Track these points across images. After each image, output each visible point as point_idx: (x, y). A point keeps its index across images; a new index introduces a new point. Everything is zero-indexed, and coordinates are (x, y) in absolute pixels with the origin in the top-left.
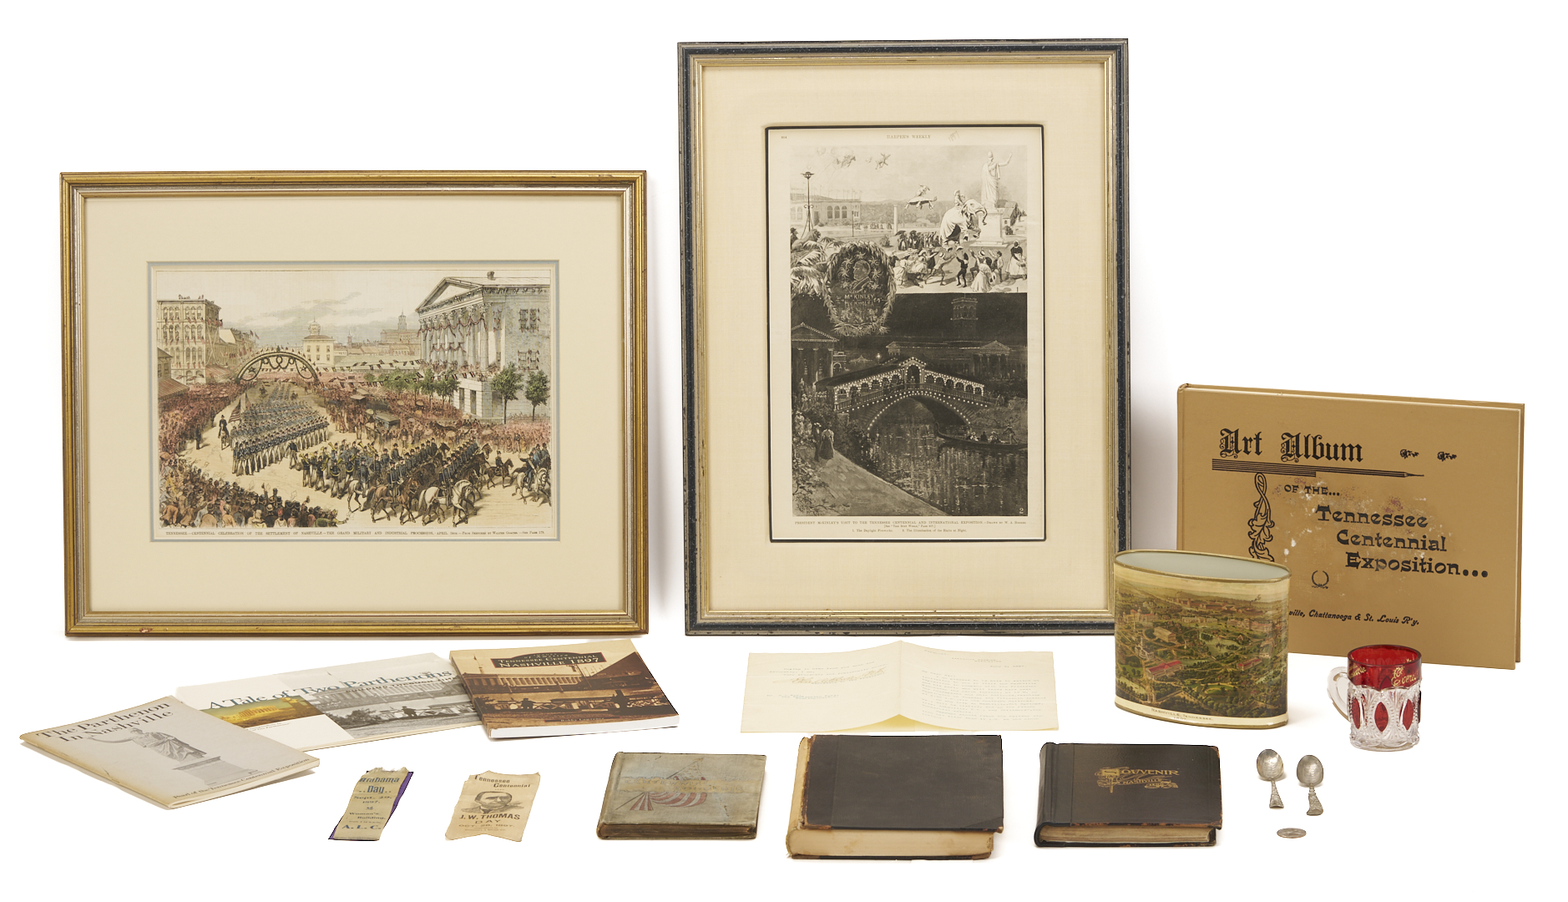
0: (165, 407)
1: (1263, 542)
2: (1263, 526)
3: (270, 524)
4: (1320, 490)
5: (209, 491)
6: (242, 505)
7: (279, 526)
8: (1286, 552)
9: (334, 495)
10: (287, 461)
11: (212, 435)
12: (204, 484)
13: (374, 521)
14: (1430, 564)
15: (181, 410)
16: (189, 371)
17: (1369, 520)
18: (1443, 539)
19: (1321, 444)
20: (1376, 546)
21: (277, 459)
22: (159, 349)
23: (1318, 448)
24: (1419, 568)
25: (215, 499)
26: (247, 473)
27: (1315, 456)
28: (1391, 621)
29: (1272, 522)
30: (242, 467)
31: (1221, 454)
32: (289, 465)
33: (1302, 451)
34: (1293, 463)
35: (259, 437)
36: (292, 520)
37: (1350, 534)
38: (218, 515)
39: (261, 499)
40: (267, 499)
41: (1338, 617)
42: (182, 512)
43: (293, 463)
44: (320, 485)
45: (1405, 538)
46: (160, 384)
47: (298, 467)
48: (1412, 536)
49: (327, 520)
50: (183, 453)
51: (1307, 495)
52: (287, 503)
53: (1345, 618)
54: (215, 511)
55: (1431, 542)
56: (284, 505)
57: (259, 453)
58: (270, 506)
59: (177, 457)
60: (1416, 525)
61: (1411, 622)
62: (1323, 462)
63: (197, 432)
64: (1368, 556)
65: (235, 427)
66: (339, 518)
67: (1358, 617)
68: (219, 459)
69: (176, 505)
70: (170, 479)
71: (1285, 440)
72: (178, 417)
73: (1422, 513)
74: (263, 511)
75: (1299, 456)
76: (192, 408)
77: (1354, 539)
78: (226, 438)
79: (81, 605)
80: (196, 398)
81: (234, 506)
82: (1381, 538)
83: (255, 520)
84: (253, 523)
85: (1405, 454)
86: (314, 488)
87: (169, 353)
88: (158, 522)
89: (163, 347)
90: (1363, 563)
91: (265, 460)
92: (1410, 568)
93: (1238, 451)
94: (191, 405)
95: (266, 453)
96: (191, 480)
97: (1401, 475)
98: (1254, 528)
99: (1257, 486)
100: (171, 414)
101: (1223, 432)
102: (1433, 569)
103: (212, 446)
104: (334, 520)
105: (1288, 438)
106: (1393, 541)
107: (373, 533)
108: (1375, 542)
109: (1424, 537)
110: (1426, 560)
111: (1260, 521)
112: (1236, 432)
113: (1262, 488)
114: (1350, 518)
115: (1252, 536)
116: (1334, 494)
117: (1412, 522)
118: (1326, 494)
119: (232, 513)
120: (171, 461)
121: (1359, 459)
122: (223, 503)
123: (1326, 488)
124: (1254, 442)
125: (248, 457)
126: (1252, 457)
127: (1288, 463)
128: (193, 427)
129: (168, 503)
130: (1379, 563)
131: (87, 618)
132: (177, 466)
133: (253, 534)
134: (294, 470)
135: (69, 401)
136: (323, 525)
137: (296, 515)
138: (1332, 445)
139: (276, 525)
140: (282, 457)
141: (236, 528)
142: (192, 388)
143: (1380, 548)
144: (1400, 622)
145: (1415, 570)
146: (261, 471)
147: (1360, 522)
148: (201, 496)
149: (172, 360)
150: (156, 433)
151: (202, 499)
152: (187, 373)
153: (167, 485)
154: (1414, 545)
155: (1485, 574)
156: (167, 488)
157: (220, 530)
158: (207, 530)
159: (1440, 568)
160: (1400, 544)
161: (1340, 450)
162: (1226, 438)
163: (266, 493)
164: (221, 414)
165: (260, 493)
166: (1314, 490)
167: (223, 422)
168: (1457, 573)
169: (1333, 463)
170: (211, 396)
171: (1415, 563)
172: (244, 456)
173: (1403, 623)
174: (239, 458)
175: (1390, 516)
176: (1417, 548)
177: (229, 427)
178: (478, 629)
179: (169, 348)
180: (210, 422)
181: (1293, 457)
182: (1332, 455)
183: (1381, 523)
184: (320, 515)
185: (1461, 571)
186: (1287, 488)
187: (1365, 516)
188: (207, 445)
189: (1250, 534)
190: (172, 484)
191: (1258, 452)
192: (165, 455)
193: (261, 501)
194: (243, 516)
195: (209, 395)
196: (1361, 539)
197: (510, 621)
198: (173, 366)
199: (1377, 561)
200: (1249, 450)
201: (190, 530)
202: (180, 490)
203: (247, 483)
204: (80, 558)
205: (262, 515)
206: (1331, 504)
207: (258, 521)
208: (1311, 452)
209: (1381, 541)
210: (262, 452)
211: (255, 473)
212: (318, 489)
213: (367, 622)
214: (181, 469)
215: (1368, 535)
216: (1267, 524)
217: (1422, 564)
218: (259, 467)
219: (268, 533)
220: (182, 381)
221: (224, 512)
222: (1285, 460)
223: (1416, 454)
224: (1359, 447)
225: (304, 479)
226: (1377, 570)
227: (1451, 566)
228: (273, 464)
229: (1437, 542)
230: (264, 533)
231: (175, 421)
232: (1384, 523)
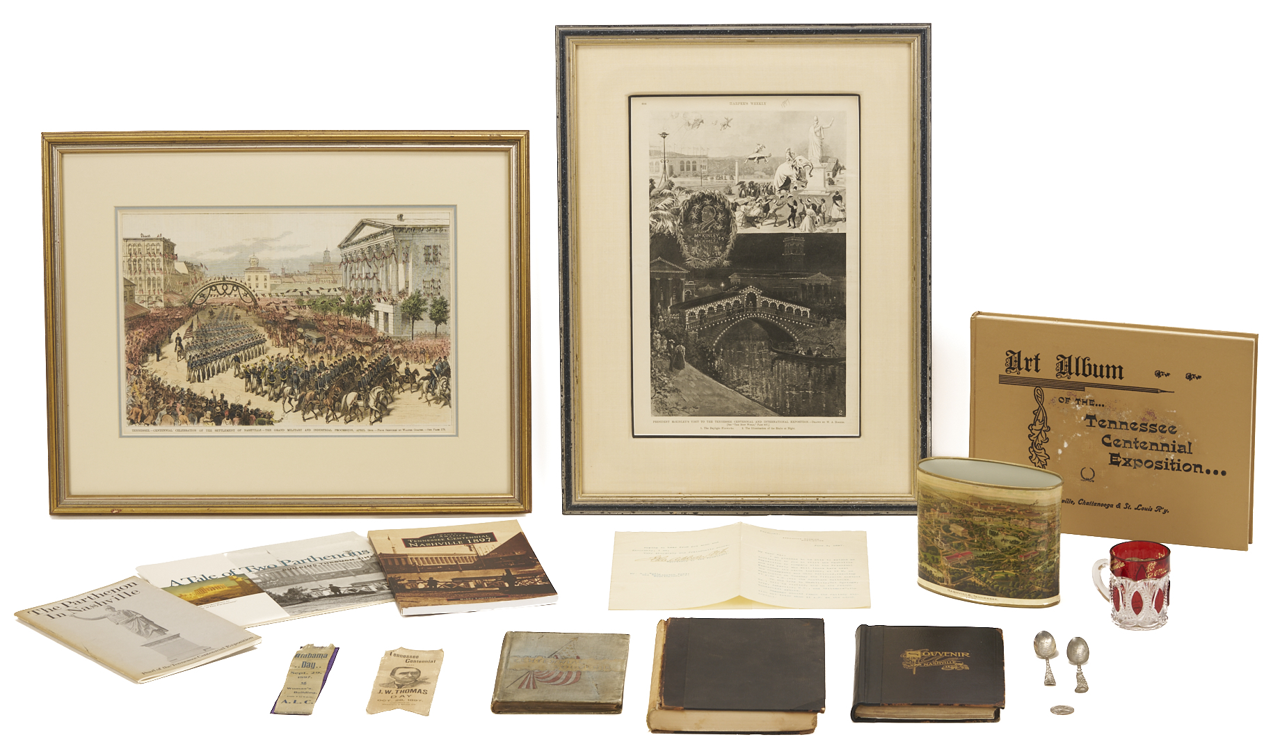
0: (130, 327)
1: (1040, 443)
2: (1041, 430)
3: (218, 423)
4: (1088, 401)
5: (167, 395)
6: (195, 407)
7: (226, 425)
8: (1060, 452)
9: (271, 399)
10: (231, 371)
11: (169, 350)
12: (163, 390)
13: (304, 420)
14: (1179, 464)
15: (144, 329)
16: (149, 297)
17: (1129, 428)
18: (1190, 444)
19: (1089, 365)
20: (1134, 448)
21: (223, 369)
22: (125, 279)
23: (1087, 368)
24: (1170, 467)
25: (172, 402)
26: (199, 381)
27: (1084, 374)
28: (1146, 509)
29: (1048, 427)
30: (194, 376)
31: (1006, 371)
32: (233, 375)
33: (1073, 369)
34: (1066, 379)
35: (209, 351)
36: (236, 419)
37: (1113, 438)
38: (175, 415)
39: (211, 402)
40: (216, 402)
41: (1102, 505)
42: (145, 413)
43: (237, 373)
44: (259, 390)
45: (1158, 442)
46: (126, 308)
47: (241, 376)
48: (1164, 441)
49: (266, 420)
50: (146, 364)
51: (1077, 406)
52: (232, 405)
53: (1107, 506)
54: (172, 412)
55: (1180, 446)
56: (229, 407)
57: (209, 364)
58: (218, 408)
59: (140, 367)
60: (1168, 432)
61: (1162, 511)
62: (1091, 379)
63: (157, 347)
64: (1127, 456)
65: (188, 343)
66: (275, 418)
67: (1119, 506)
68: (176, 369)
69: (140, 407)
70: (135, 386)
71: (1060, 361)
72: (141, 335)
73: (1172, 422)
74: (212, 412)
75: (1071, 374)
76: (153, 327)
77: (1116, 442)
78: (181, 352)
79: (62, 490)
80: (156, 319)
81: (189, 408)
82: (1138, 442)
83: (206, 420)
84: (204, 422)
85: (1158, 374)
86: (255, 393)
87: (133, 282)
88: (125, 421)
89: (128, 277)
90: (1123, 462)
91: (213, 370)
92: (1162, 467)
93: (1020, 369)
94: (152, 324)
95: (215, 364)
96: (152, 386)
97: (1155, 391)
98: (1033, 431)
99: (1036, 397)
100: (135, 332)
101: (1008, 353)
102: (1181, 468)
103: (169, 359)
104: (271, 419)
105: (1062, 359)
106: (1148, 445)
107: (304, 430)
108: (1133, 445)
109: (1174, 442)
110: (1176, 461)
111: (1038, 426)
112: (1019, 353)
113: (1040, 399)
114: (1113, 425)
115: (1032, 438)
116: (1100, 405)
117: (1164, 430)
118: (1093, 405)
119: (187, 414)
120: (136, 371)
121: (1121, 378)
122: (179, 405)
123: (1093, 401)
124: (1034, 362)
125: (199, 367)
126: (1032, 374)
127: (1062, 379)
128: (153, 343)
129: (133, 406)
130: (1137, 462)
131: (67, 500)
132: (141, 375)
133: (204, 431)
134: (238, 378)
135: (51, 323)
136: (262, 423)
137: (239, 416)
138: (1098, 365)
139: (223, 424)
140: (227, 368)
141: (190, 426)
142: (152, 311)
143: (1137, 450)
144: (1153, 510)
145: (1166, 468)
146: (210, 379)
147: (1121, 428)
148: (161, 400)
149: (136, 287)
150: (123, 348)
151: (162, 402)
152: (148, 298)
153: (132, 391)
154: (1165, 448)
155: (1224, 473)
156: (133, 393)
157: (177, 427)
158: (166, 427)
159: (1187, 468)
160: (1154, 447)
161: (1105, 370)
162: (1011, 358)
163: (215, 397)
164: (176, 332)
165: (210, 397)
166: (1084, 402)
167: (179, 339)
168: (1201, 472)
169: (1099, 380)
170: (169, 317)
171: (1167, 463)
172: (196, 366)
173: (1156, 511)
174: (192, 368)
175: (1146, 425)
176: (1168, 451)
177: (184, 343)
178: (391, 510)
179: (133, 278)
180: (168, 339)
181: (1066, 375)
182: (1098, 374)
183: (1139, 429)
184: (260, 415)
185: (1204, 470)
186: (1061, 400)
187: (1126, 424)
188: (165, 358)
189: (1029, 436)
190: (136, 390)
191: (1037, 370)
192: (131, 366)
193: (211, 404)
194: (196, 417)
195: (167, 316)
196: (1122, 443)
197: (417, 503)
198: (137, 293)
199: (1135, 460)
200: (1029, 368)
201: (152, 427)
202: (143, 395)
203: (197, 389)
204: (61, 452)
205: (211, 415)
206: (1097, 413)
207: (208, 420)
208: (1081, 371)
209: (1138, 445)
210: (211, 363)
211: (205, 381)
212: (258, 394)
213: (299, 504)
214: (144, 377)
215: (1128, 439)
216: (1044, 429)
217: (1172, 463)
218: (209, 376)
219: (216, 431)
220: (145, 305)
221: (180, 413)
222: (1059, 377)
223: (1168, 374)
224: (1121, 368)
225: (246, 385)
226: (1135, 468)
227: (1196, 466)
228: (220, 374)
229: (1184, 446)
230: (213, 430)
231: (139, 338)
232: (1141, 430)
